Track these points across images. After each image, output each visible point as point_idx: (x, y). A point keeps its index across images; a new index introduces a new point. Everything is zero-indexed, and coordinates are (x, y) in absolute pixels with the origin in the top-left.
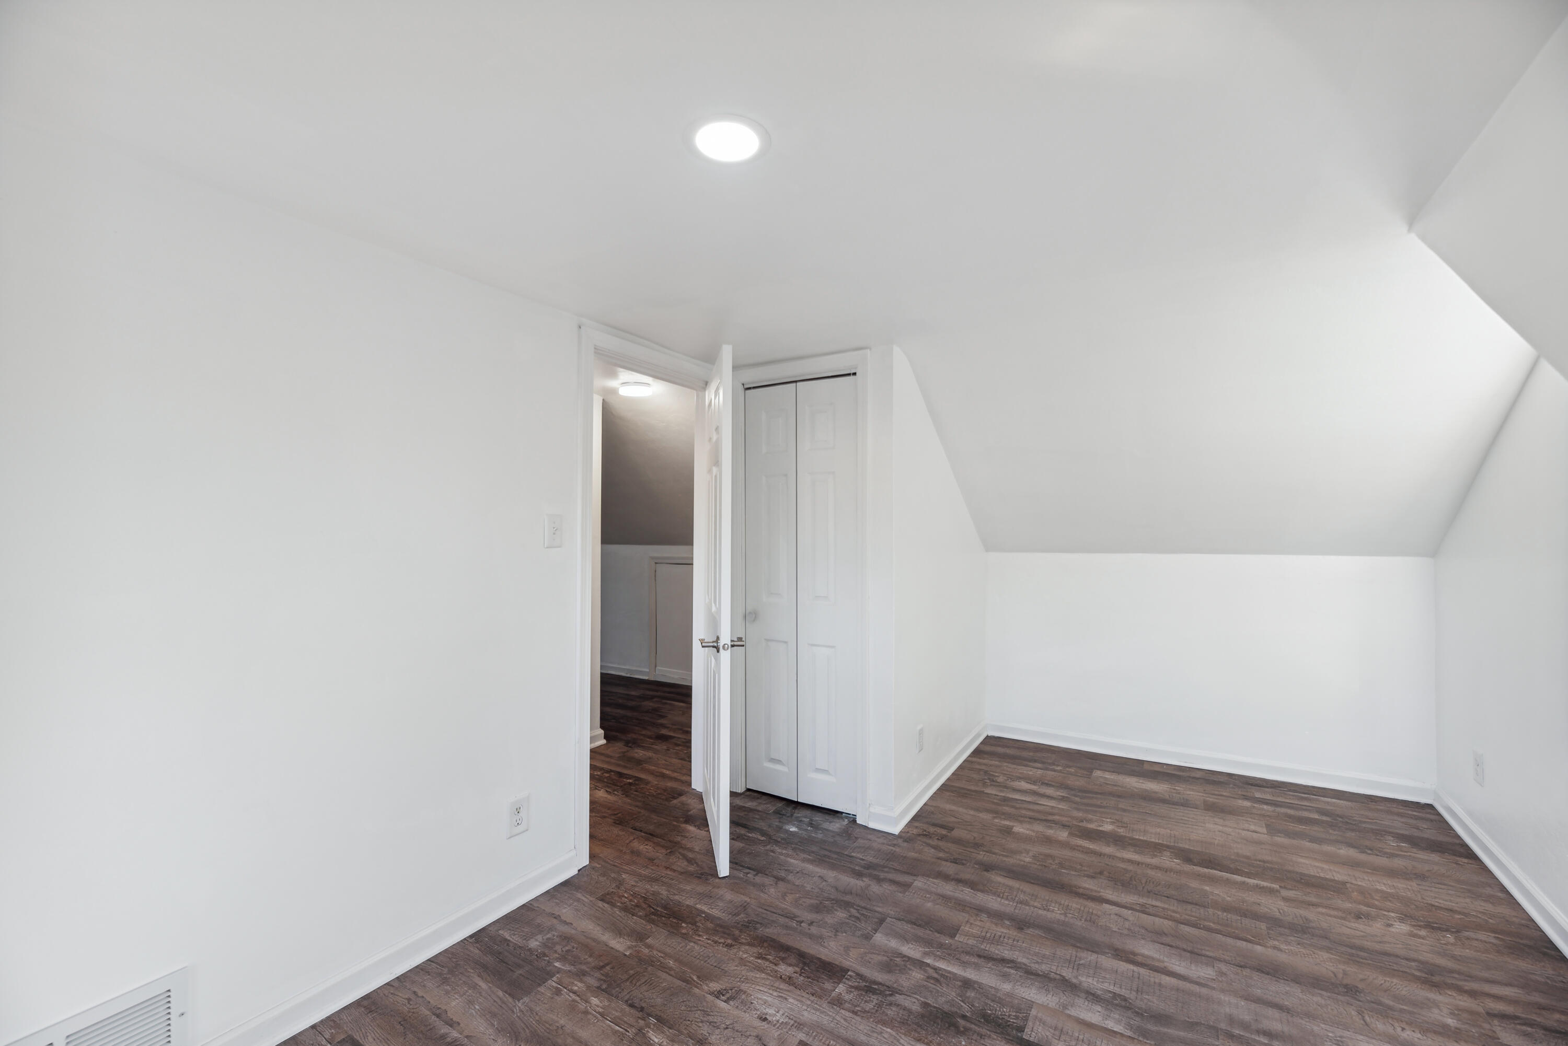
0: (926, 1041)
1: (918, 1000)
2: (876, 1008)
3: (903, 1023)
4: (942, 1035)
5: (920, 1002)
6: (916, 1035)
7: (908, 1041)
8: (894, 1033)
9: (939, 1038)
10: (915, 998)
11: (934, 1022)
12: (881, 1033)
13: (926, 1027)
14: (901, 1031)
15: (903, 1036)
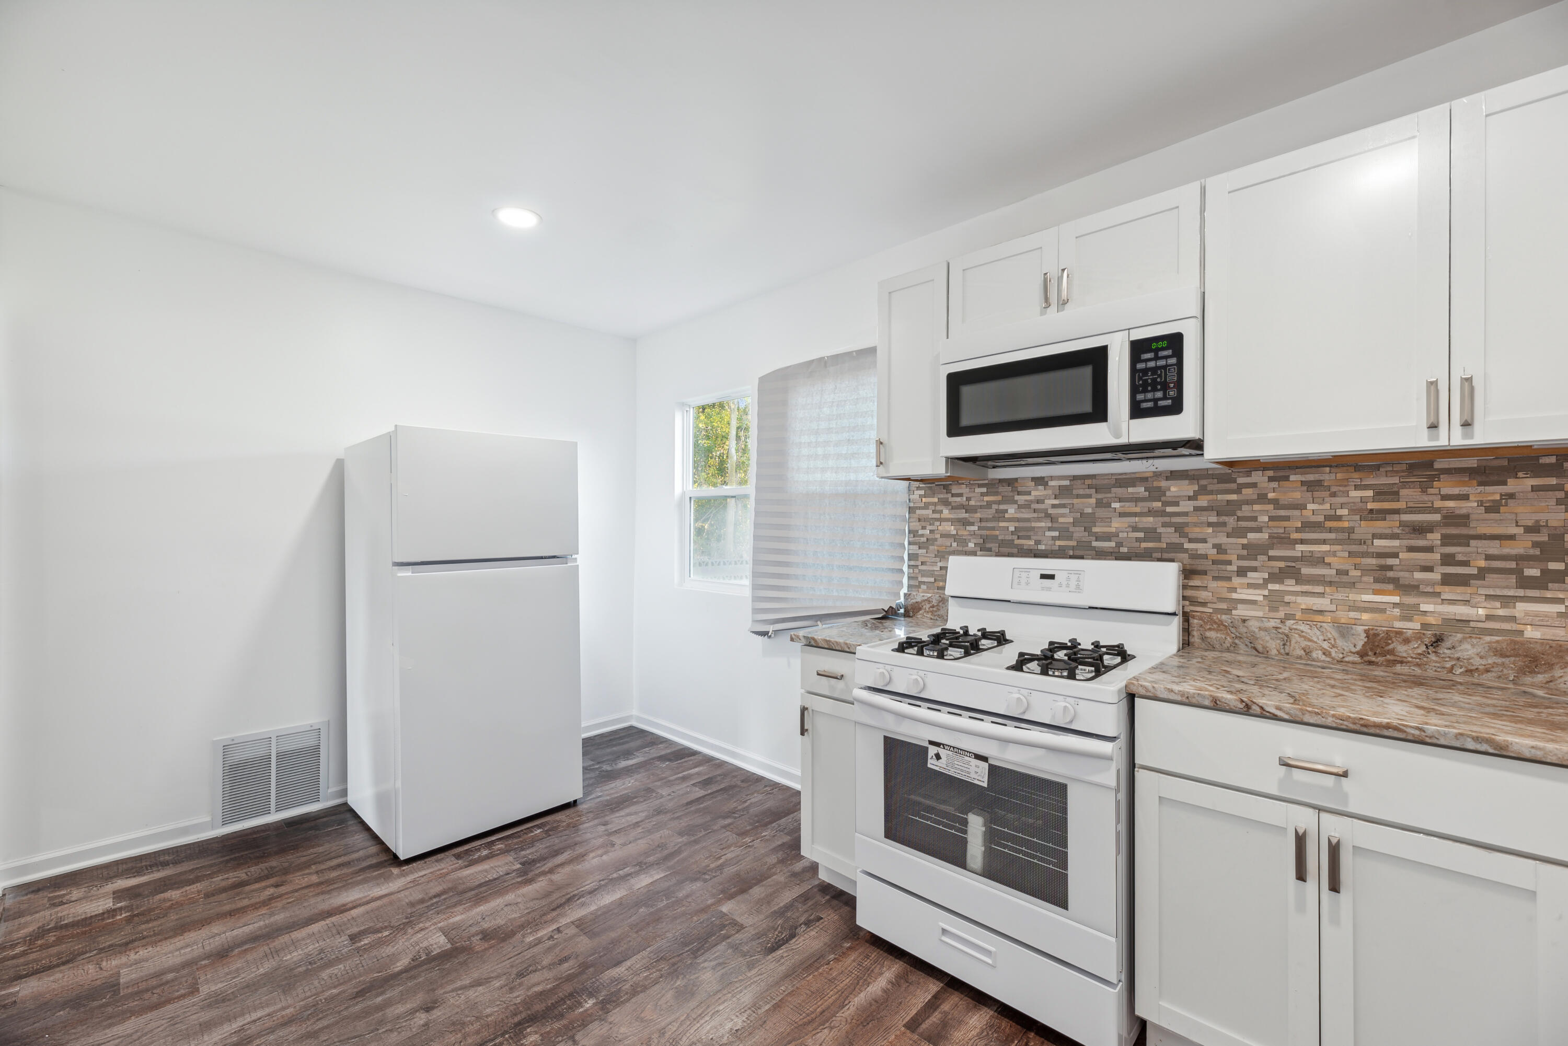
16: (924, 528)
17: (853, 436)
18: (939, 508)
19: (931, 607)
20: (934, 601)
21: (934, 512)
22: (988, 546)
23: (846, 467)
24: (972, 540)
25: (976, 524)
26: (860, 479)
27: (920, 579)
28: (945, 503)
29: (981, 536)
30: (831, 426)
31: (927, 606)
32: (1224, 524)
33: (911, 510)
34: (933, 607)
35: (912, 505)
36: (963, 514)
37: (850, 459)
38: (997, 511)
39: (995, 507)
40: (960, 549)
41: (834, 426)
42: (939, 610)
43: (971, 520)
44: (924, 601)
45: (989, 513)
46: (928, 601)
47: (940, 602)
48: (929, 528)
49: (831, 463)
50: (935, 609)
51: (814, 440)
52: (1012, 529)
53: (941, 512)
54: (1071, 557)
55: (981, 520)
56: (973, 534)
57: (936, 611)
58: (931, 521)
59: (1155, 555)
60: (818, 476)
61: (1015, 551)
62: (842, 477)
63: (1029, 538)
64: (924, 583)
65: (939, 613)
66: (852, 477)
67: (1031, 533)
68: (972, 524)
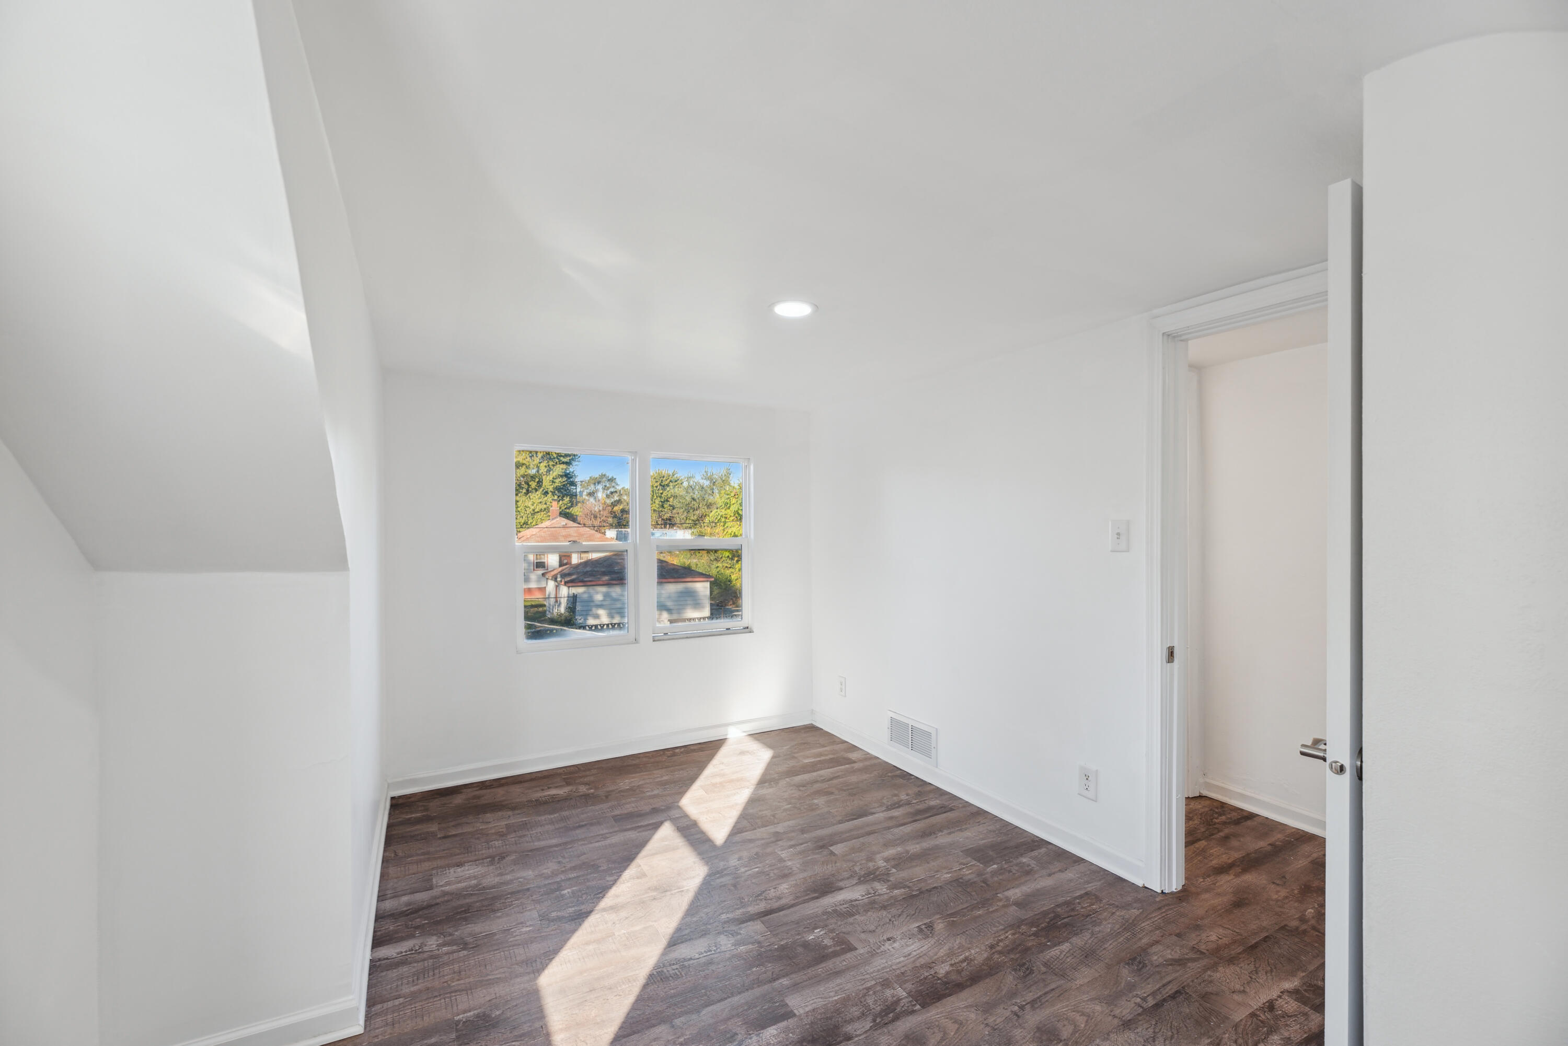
0: (810, 1014)
1: (857, 1036)
2: (865, 1003)
3: (837, 1010)
4: (808, 1026)
5: (854, 1036)
6: (819, 1011)
7: (819, 1004)
8: (831, 999)
9: (806, 1022)
10: (860, 1035)
11: (824, 1030)
12: (836, 993)
13: (823, 1021)
14: (830, 1005)
15: (824, 1003)
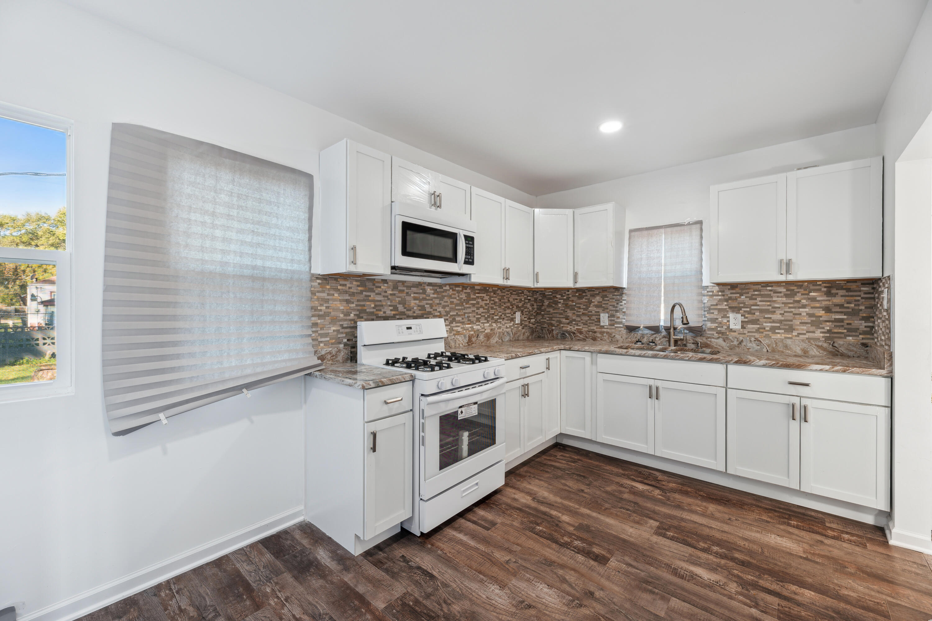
16: (321, 305)
17: (257, 229)
18: (332, 292)
19: (332, 356)
20: (334, 352)
21: (328, 295)
22: (361, 315)
23: (252, 254)
24: (352, 313)
25: (354, 303)
26: (268, 266)
27: (320, 340)
28: (337, 290)
29: (358, 310)
30: (231, 214)
31: (329, 357)
32: (441, 304)
33: (313, 293)
34: (333, 356)
35: (312, 289)
36: (347, 297)
37: (256, 248)
38: (366, 296)
39: (364, 293)
40: (345, 318)
41: (235, 214)
42: (336, 357)
43: (352, 300)
44: (327, 353)
45: (361, 297)
46: (330, 353)
47: (337, 352)
48: (325, 305)
49: (233, 247)
50: (334, 357)
51: (209, 221)
52: (373, 306)
53: (333, 295)
54: (398, 319)
55: (358, 301)
56: (354, 310)
57: (335, 359)
58: (327, 301)
59: (425, 316)
60: (218, 257)
61: (374, 317)
62: (248, 261)
63: (380, 310)
64: (321, 342)
65: (336, 359)
66: (259, 263)
67: (381, 308)
68: (353, 303)
